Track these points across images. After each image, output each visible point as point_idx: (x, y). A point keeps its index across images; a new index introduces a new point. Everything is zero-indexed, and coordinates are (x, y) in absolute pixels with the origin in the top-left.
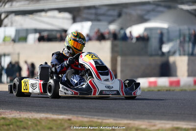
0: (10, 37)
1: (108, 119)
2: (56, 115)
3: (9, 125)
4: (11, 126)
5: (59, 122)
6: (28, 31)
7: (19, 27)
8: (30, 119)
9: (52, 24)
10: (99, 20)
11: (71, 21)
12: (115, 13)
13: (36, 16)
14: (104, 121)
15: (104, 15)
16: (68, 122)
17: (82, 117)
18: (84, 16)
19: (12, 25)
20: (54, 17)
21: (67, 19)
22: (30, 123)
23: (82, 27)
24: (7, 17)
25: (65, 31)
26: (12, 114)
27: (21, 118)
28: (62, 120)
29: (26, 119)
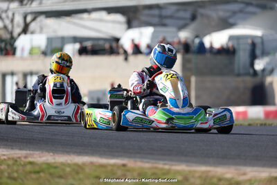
0: (39, 48)
1: (178, 165)
2: (105, 158)
3: (38, 172)
4: (42, 174)
5: (109, 168)
6: (64, 40)
7: (52, 35)
8: (68, 164)
10: (164, 25)
11: (125, 26)
12: (188, 15)
13: (75, 19)
15: (171, 17)
16: (123, 168)
17: (143, 162)
18: (143, 18)
19: (41, 31)
20: (101, 20)
21: (119, 23)
22: (68, 169)
23: (141, 33)
24: (34, 19)
25: (117, 40)
26: (43, 156)
27: (55, 163)
28: (114, 165)
29: (63, 164)
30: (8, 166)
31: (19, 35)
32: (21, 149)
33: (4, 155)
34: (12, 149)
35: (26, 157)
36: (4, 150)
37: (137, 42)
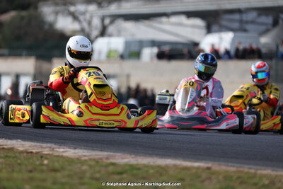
0: (116, 51)
1: (265, 170)
2: (189, 161)
3: (121, 173)
4: (125, 176)
5: (194, 171)
6: (142, 44)
7: (129, 38)
8: (151, 166)
9: (176, 35)
10: (245, 31)
11: (204, 31)
12: (269, 20)
13: (155, 23)
14: (259, 172)
15: (253, 22)
16: (207, 171)
17: (228, 166)
18: (224, 23)
19: (119, 34)
20: (180, 24)
21: (198, 27)
22: (151, 171)
23: (221, 39)
24: (112, 22)
26: (125, 158)
27: (137, 165)
28: (198, 168)
29: (146, 166)
30: (90, 166)
31: (97, 37)
32: (101, 151)
33: (85, 156)
34: (93, 150)
35: (107, 158)
36: (85, 151)
37: (216, 47)
